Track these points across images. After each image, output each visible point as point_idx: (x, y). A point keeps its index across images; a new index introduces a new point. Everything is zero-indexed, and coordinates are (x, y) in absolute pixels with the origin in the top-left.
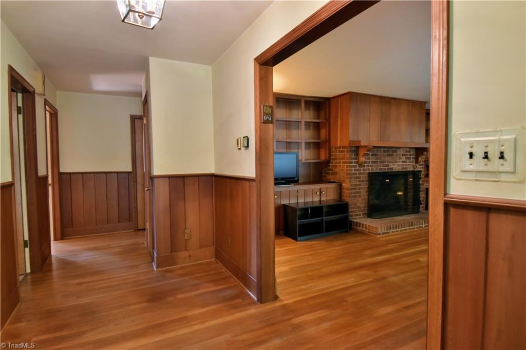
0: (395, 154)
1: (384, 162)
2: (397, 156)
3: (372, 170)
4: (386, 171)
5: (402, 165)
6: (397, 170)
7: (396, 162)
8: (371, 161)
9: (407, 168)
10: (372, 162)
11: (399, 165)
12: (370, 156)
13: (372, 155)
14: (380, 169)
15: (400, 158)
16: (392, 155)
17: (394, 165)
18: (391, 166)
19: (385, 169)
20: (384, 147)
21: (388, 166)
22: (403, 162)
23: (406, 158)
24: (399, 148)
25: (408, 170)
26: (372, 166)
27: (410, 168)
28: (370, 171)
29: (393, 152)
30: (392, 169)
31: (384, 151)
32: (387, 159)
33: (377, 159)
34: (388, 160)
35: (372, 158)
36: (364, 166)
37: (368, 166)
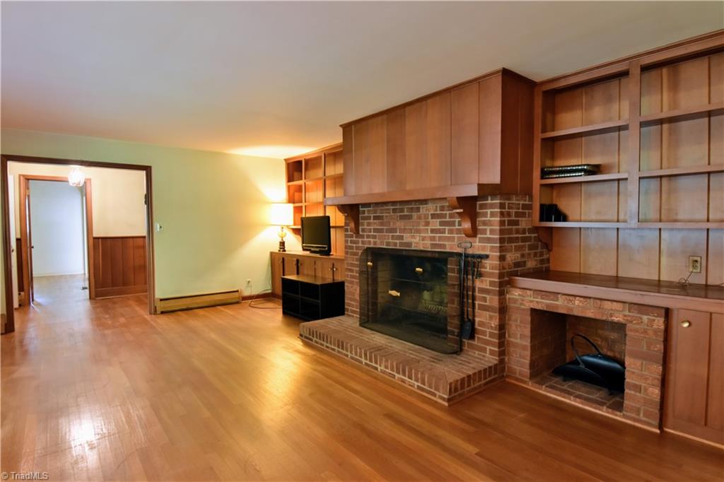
0: (415, 215)
1: (394, 230)
2: (419, 218)
3: (375, 243)
4: (398, 247)
5: (433, 239)
6: (422, 248)
7: (418, 231)
8: (372, 227)
9: (444, 246)
10: (375, 230)
11: (424, 239)
12: (372, 221)
13: (375, 218)
14: (388, 244)
15: (427, 224)
16: (410, 217)
17: (413, 237)
18: (407, 238)
19: (395, 245)
20: (394, 203)
21: (402, 237)
22: (432, 231)
23: (442, 224)
24: (424, 202)
25: (448, 250)
26: (374, 237)
27: (451, 246)
28: (372, 246)
29: (411, 210)
30: (409, 244)
31: (394, 211)
32: (400, 224)
33: (382, 224)
34: (402, 227)
35: (375, 223)
36: (362, 237)
37: (368, 236)
